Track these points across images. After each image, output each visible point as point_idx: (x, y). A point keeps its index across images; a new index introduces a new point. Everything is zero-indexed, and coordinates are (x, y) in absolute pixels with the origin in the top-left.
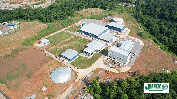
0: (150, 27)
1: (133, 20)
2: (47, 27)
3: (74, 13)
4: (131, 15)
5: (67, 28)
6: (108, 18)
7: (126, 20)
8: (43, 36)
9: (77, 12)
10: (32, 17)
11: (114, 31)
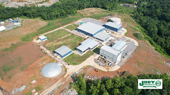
0: (148, 28)
1: (132, 21)
2: (47, 24)
3: (75, 13)
4: (131, 16)
5: (66, 26)
6: (107, 18)
7: (124, 21)
8: (42, 33)
9: (78, 11)
10: (34, 15)
11: (111, 30)
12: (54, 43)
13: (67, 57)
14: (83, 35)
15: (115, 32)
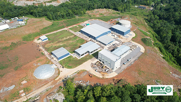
5: (70, 27)
6: (116, 20)
7: (135, 24)
10: (40, 14)
12: (54, 44)
13: (64, 59)
14: (86, 37)
15: (121, 36)
